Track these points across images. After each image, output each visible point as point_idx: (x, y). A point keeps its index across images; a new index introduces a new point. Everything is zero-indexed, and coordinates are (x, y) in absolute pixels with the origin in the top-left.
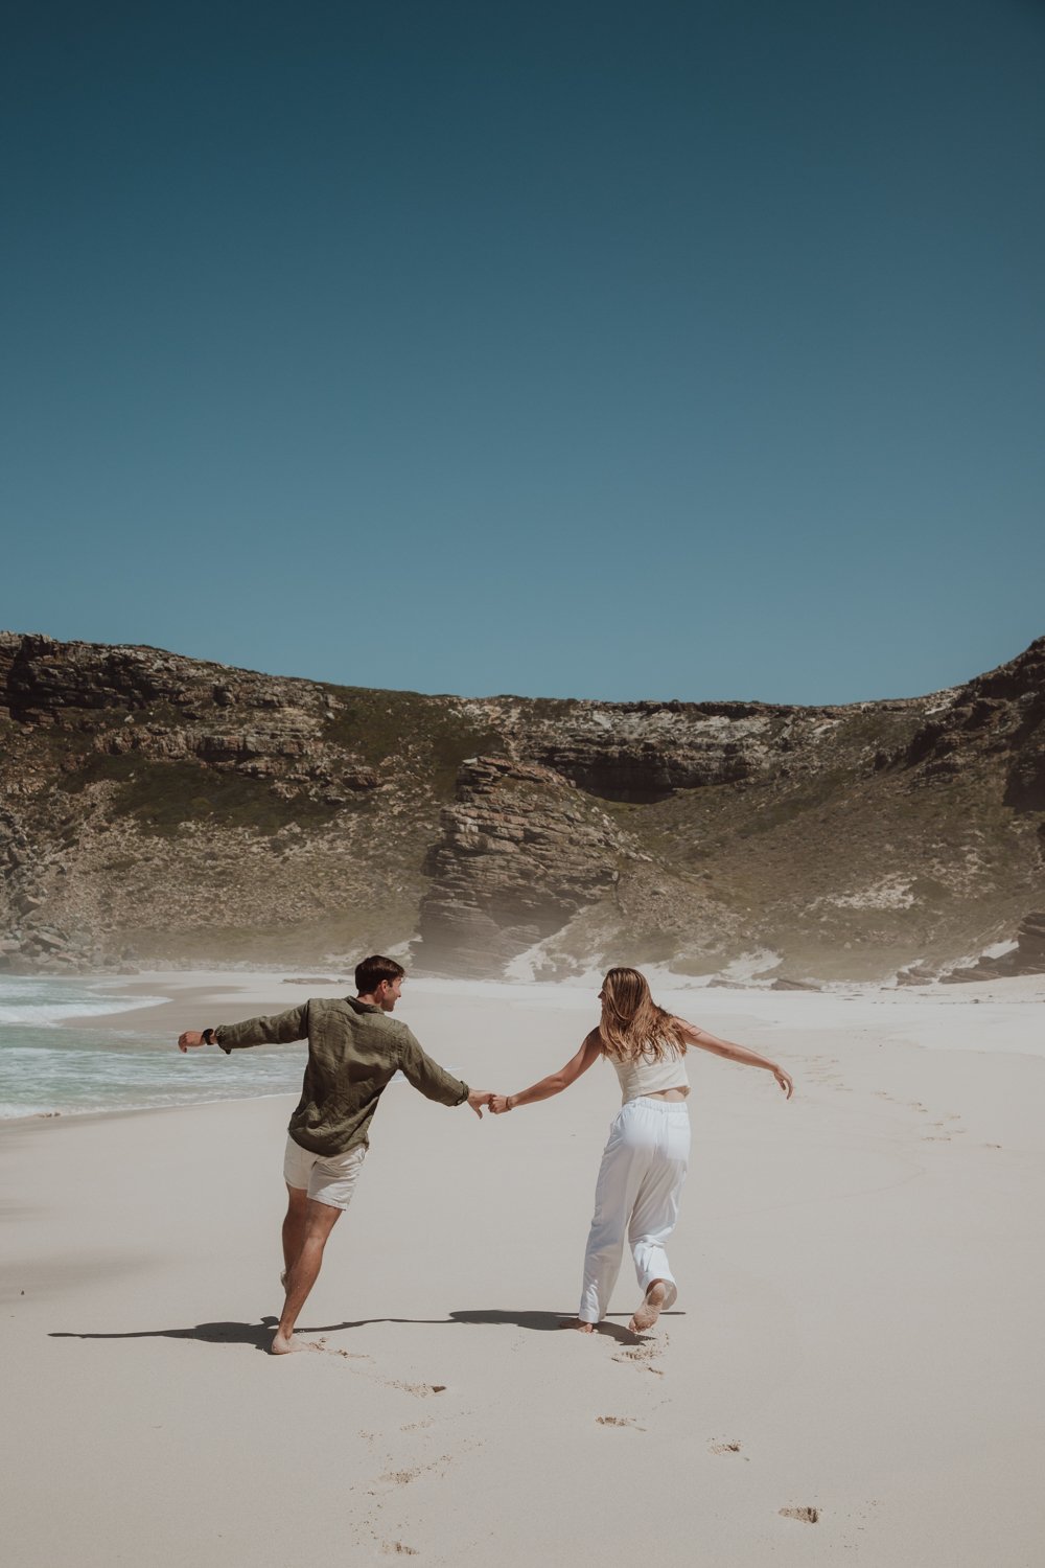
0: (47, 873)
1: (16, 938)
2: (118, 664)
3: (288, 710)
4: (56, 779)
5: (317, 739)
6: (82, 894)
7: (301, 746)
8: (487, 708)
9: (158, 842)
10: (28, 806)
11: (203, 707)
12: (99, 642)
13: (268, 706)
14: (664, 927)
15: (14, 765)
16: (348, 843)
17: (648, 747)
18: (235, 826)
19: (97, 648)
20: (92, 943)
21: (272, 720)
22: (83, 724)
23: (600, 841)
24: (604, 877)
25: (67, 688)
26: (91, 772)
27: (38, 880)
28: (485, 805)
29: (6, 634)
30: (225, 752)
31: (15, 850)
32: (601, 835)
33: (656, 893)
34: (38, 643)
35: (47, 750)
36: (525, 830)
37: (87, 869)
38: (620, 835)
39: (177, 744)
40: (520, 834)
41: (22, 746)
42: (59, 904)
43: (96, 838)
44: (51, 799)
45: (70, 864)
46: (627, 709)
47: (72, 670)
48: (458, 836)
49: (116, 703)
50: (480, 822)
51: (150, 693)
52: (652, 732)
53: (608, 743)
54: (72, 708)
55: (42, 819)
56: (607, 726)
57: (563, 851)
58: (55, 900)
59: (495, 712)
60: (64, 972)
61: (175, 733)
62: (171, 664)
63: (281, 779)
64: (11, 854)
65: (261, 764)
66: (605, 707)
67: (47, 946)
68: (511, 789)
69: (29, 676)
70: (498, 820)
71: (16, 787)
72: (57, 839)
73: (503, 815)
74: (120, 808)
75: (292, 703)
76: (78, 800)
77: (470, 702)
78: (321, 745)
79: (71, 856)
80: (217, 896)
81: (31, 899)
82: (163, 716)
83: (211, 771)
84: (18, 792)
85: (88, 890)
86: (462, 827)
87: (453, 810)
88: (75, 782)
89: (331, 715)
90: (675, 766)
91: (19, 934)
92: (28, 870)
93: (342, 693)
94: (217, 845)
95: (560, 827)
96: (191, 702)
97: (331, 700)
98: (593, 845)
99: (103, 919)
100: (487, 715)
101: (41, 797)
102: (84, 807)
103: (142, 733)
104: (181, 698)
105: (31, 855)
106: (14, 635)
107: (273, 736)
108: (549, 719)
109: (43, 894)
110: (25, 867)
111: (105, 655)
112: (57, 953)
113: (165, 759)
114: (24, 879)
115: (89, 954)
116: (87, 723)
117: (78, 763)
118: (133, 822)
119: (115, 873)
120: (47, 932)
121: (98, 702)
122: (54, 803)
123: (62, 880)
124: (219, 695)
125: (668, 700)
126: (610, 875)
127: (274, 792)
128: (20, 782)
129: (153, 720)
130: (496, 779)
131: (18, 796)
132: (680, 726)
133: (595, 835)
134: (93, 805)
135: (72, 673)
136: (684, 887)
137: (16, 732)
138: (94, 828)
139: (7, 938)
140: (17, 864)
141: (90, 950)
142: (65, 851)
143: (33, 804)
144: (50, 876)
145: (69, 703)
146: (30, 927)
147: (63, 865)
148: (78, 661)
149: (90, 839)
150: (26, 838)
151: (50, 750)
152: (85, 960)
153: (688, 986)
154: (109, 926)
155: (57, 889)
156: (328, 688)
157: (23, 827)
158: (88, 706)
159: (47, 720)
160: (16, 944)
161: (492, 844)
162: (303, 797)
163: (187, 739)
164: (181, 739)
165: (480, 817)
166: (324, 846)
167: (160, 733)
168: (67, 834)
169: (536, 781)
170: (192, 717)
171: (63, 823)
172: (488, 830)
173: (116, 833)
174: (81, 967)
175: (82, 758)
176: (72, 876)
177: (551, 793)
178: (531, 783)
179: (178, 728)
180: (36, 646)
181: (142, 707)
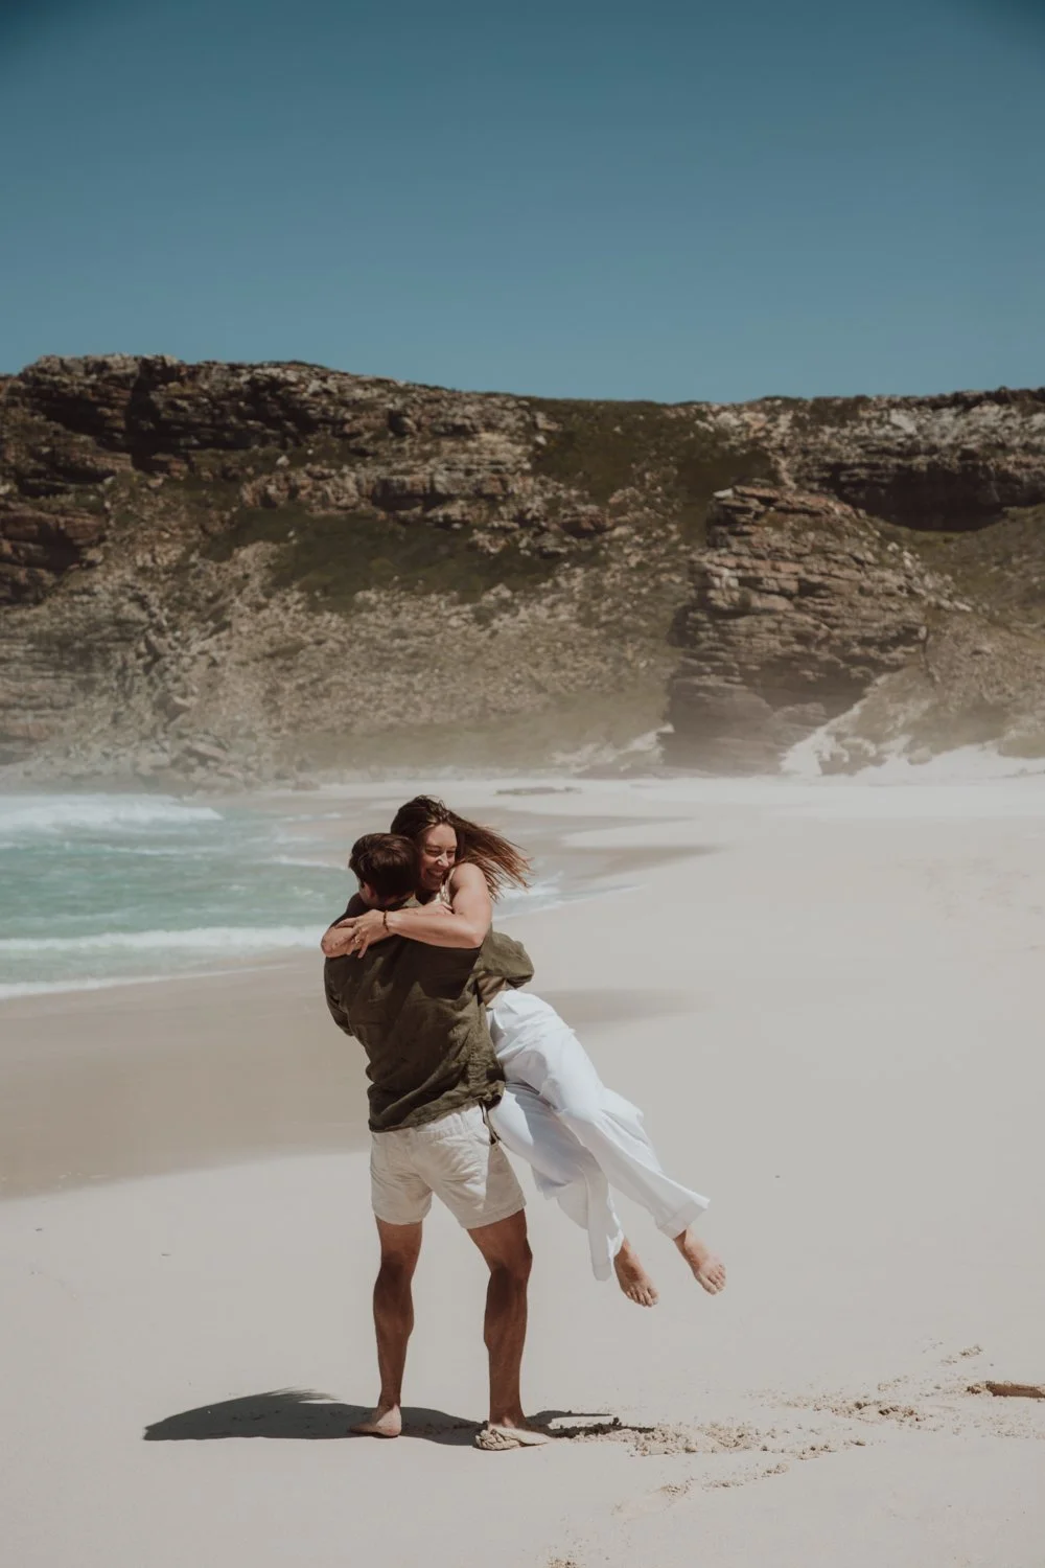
0: (195, 667)
1: (164, 750)
2: (263, 389)
3: (486, 436)
4: (197, 545)
5: (525, 473)
6: (241, 691)
7: (504, 483)
8: (747, 416)
9: (331, 620)
10: (166, 581)
11: (375, 439)
12: (236, 360)
13: (460, 432)
14: (991, 697)
15: (142, 529)
16: (573, 607)
17: (968, 455)
18: (427, 593)
19: (234, 369)
20: (259, 753)
21: (466, 450)
22: (225, 472)
23: (900, 588)
24: (907, 635)
25: (201, 425)
26: (240, 534)
27: (185, 676)
28: (745, 550)
29: (118, 358)
30: (408, 498)
31: (153, 638)
32: (902, 580)
33: (977, 653)
34: (159, 367)
35: (182, 508)
36: (800, 581)
37: (244, 658)
38: (927, 579)
39: (346, 490)
40: (793, 586)
41: (151, 504)
42: (213, 705)
43: (252, 619)
44: (193, 571)
45: (223, 653)
46: (937, 404)
47: (205, 400)
48: (712, 594)
49: (264, 441)
50: (740, 573)
51: (307, 425)
52: (971, 433)
53: (913, 452)
54: (210, 451)
55: (183, 598)
56: (910, 429)
57: (851, 605)
58: (208, 700)
59: (757, 420)
60: (229, 791)
61: (343, 476)
62: (331, 385)
63: (482, 528)
64: (149, 644)
65: (455, 510)
66: (906, 404)
67: (203, 759)
68: (778, 526)
69: (151, 411)
70: (764, 570)
71: (148, 557)
72: (204, 621)
73: (769, 562)
74: (281, 578)
75: (490, 427)
76: (226, 570)
77: (724, 409)
78: (530, 481)
79: (224, 643)
80: (410, 685)
81: (178, 700)
82: (324, 454)
83: (391, 524)
84: (150, 564)
85: (248, 686)
86: (717, 581)
87: (704, 559)
88: (221, 548)
89: (541, 439)
90: (1005, 478)
91: (167, 745)
92: (172, 663)
93: (553, 408)
94: (406, 620)
95: (847, 573)
96: (359, 434)
97: (541, 420)
98: (890, 594)
99: (270, 722)
100: (747, 425)
101: (180, 569)
102: (235, 580)
103: (301, 478)
104: (347, 429)
105: (174, 644)
106: (129, 358)
107: (468, 472)
108: (832, 425)
109: (193, 694)
110: (168, 660)
111: (245, 378)
112: (216, 768)
113: (333, 511)
114: (167, 676)
115: (256, 766)
116: (230, 469)
117: (223, 522)
118: (297, 595)
119: (280, 662)
120: (202, 740)
121: (240, 441)
122: (197, 576)
123: (215, 674)
124: (394, 422)
125: (993, 388)
126: (916, 632)
127: (473, 547)
128: (152, 551)
129: (314, 460)
130: (758, 515)
131: (151, 569)
132: (1010, 422)
133: (894, 580)
134: (246, 576)
135: (206, 404)
136: (1015, 642)
137: (142, 486)
138: (249, 605)
139: (153, 751)
140: (157, 657)
141: (257, 761)
142: (215, 637)
143: (172, 579)
144: (200, 670)
145: (204, 445)
146: (181, 736)
147: (214, 654)
148: (212, 387)
149: (245, 620)
150: (165, 623)
151: (188, 507)
152: (251, 774)
153: (1023, 772)
154: (277, 729)
155: (210, 686)
156: (536, 404)
157: (161, 608)
158: (229, 446)
159: (179, 468)
160: (164, 759)
161: (757, 602)
162: (511, 550)
163: (357, 483)
164: (350, 483)
165: (739, 567)
166: (542, 612)
167: (323, 477)
168: (217, 615)
169: (812, 514)
170: (363, 453)
171: (210, 601)
172: (750, 583)
173: (277, 611)
174: (248, 784)
175: (227, 515)
176: (227, 669)
177: (834, 529)
178: (806, 518)
179: (345, 469)
180: (158, 372)
181: (298, 444)
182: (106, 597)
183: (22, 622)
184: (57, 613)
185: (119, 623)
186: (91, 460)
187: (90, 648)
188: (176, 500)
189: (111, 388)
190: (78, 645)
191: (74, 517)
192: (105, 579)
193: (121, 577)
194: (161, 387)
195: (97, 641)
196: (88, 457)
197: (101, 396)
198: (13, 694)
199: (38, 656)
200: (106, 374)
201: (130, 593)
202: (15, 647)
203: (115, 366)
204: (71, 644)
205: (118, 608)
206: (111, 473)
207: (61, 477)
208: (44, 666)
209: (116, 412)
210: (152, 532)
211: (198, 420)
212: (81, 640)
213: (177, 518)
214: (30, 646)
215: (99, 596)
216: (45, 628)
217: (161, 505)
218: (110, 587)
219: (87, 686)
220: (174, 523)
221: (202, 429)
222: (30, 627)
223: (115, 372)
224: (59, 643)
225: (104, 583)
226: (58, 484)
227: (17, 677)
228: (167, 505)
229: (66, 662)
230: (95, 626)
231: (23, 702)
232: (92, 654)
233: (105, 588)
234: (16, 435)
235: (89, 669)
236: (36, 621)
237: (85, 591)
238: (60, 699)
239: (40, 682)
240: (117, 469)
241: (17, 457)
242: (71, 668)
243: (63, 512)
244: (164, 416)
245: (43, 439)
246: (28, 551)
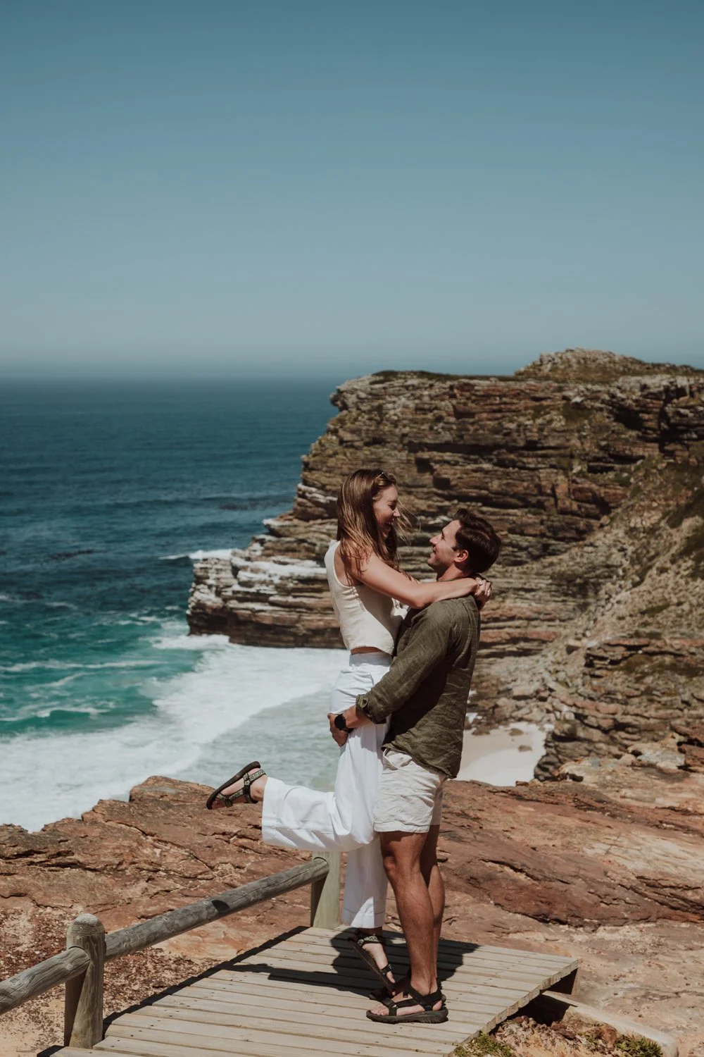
182: (604, 548)
183: (551, 564)
184: (572, 559)
185: (608, 566)
186: (630, 450)
187: (586, 583)
188: (667, 480)
189: (648, 400)
190: (578, 581)
191: (610, 488)
192: (605, 536)
193: (616, 535)
194: (675, 401)
195: (592, 578)
196: (628, 447)
197: (641, 406)
198: (535, 612)
199: (553, 588)
200: (646, 392)
201: (619, 546)
202: (541, 581)
203: (652, 386)
204: (574, 580)
205: (608, 557)
206: (642, 457)
207: (612, 460)
208: (557, 594)
209: (651, 416)
210: (646, 503)
211: (696, 422)
212: (580, 578)
213: (665, 492)
214: (550, 581)
215: (600, 548)
216: (563, 569)
217: (658, 483)
218: (607, 542)
219: (583, 607)
220: (662, 496)
221: (698, 428)
222: (554, 567)
223: (651, 390)
224: (566, 579)
225: (603, 539)
226: (610, 465)
227: (539, 601)
228: (662, 483)
229: (570, 592)
230: (594, 568)
231: (542, 616)
232: (588, 587)
233: (604, 543)
234: (594, 432)
235: (585, 596)
236: (559, 564)
237: (591, 545)
238: (563, 615)
239: (553, 605)
240: (646, 454)
241: (590, 447)
242: (574, 595)
243: (605, 486)
244: (672, 421)
245: (605, 435)
246: (587, 509)
